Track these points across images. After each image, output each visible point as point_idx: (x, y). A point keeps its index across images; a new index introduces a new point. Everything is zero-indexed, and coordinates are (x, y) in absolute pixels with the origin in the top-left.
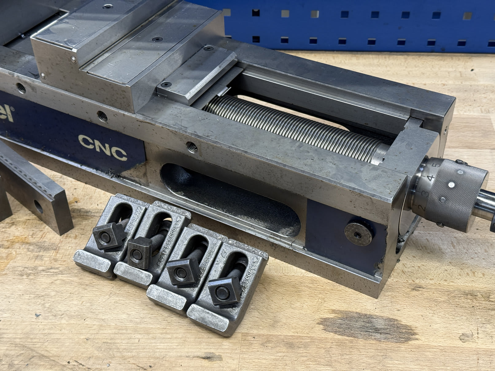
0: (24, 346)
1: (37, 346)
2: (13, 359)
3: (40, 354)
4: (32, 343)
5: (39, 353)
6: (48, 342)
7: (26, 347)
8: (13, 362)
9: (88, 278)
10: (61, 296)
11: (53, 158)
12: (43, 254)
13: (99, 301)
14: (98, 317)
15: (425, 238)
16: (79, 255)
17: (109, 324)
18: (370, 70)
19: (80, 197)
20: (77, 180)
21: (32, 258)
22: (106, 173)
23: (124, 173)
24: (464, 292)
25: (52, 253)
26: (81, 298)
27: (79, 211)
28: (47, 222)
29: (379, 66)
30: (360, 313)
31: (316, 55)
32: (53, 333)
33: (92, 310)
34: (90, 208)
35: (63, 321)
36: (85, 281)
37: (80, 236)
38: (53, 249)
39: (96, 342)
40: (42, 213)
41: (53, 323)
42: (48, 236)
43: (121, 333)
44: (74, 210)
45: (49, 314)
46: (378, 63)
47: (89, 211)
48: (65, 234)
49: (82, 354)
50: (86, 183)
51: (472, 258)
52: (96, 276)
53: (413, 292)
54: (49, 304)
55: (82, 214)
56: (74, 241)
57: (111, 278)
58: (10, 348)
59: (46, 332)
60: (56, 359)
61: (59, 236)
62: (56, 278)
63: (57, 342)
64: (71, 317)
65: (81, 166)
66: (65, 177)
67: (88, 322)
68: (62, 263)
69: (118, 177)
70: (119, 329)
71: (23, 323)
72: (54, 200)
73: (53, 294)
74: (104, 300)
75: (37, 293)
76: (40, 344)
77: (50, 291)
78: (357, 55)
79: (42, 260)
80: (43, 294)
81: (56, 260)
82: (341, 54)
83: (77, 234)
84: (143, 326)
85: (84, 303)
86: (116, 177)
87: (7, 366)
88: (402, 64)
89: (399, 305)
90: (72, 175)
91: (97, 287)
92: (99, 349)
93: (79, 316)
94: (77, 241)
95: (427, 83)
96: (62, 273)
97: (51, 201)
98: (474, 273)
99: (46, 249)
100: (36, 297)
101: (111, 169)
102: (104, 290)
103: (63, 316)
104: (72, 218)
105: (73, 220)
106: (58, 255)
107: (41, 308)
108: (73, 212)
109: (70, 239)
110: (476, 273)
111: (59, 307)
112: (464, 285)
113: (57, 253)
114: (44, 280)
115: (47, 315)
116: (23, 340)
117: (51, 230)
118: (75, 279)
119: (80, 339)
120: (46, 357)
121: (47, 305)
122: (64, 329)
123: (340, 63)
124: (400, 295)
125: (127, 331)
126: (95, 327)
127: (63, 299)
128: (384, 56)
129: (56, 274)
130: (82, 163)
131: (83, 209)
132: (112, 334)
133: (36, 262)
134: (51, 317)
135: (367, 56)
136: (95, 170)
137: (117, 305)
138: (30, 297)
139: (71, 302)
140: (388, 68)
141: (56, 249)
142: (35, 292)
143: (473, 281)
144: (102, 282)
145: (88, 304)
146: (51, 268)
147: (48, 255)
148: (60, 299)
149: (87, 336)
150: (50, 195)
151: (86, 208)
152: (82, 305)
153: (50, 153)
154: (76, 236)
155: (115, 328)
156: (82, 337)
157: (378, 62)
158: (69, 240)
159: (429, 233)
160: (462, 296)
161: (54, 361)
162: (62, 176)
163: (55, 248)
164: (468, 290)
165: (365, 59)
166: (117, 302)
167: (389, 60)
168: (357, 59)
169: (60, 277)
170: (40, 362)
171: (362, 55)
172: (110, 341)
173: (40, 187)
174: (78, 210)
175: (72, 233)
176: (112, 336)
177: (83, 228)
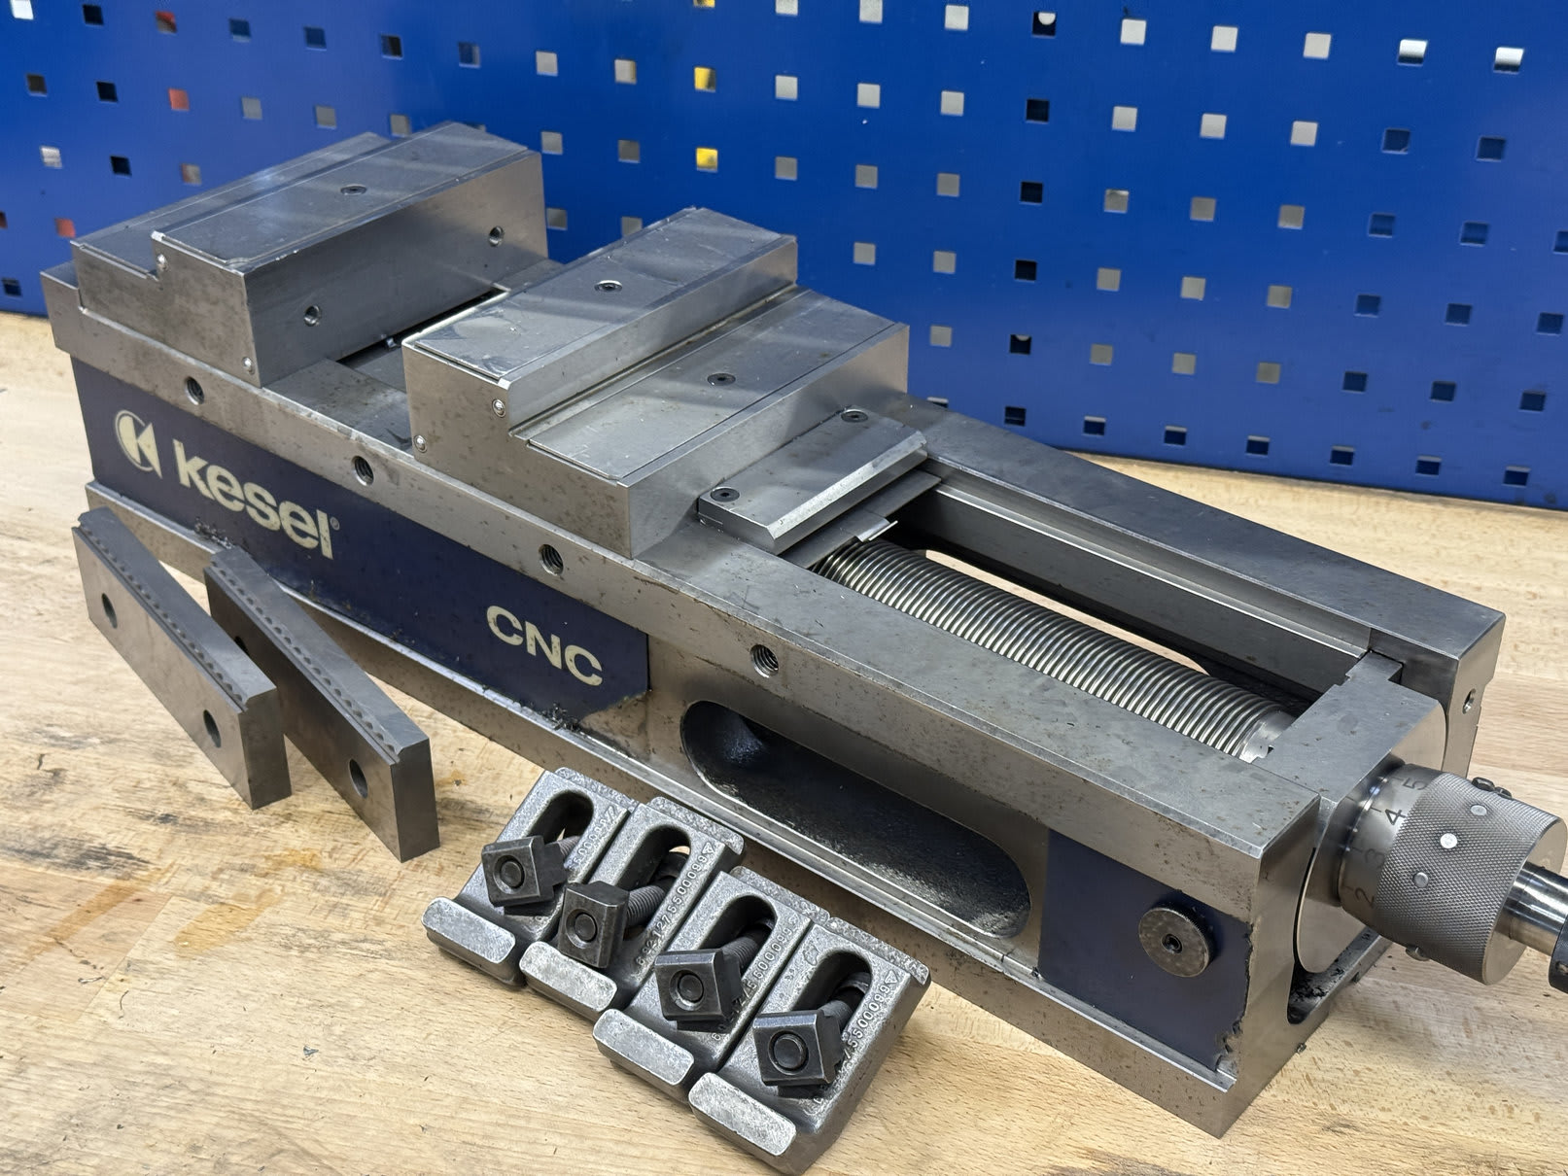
0: (262, 1123)
1: (294, 1126)
2: (230, 1149)
3: (299, 1146)
4: (282, 1118)
5: (296, 1145)
6: (325, 1120)
7: (266, 1125)
8: (229, 1156)
9: (455, 976)
10: (377, 1011)
11: (417, 664)
12: (351, 903)
13: (470, 1039)
14: (461, 1078)
15: (1390, 999)
16: (440, 911)
17: (484, 1099)
18: (1326, 532)
19: (469, 772)
20: (470, 728)
21: (321, 909)
22: (546, 716)
23: (593, 720)
24: (1471, 1156)
25: (373, 903)
26: (427, 1024)
27: (461, 805)
28: (373, 824)
29: (1356, 525)
30: (1163, 1170)
31: (1180, 474)
32: (341, 1101)
33: (448, 1058)
34: (491, 801)
35: (371, 1075)
36: (444, 984)
37: (452, 868)
38: (376, 893)
39: (446, 1137)
40: (365, 796)
41: (344, 1077)
42: (371, 859)
43: (512, 1126)
44: (448, 804)
45: (339, 1054)
46: (1354, 517)
47: (487, 810)
48: (415, 859)
49: (405, 1162)
50: (491, 739)
51: (1514, 1070)
52: (474, 975)
53: (1324, 1136)
54: (343, 1029)
55: (467, 814)
56: (433, 879)
57: (510, 982)
58: (225, 1123)
59: (322, 1096)
60: (336, 1164)
61: (396, 862)
62: (371, 966)
63: (345, 1124)
64: (393, 1067)
65: (485, 689)
66: (440, 716)
67: (434, 1085)
68: (393, 931)
69: (575, 728)
70: (513, 1116)
71: (272, 1064)
72: (398, 761)
73: (357, 1003)
74: (484, 1038)
75: (317, 997)
76: (302, 1121)
77: (349, 995)
78: (1296, 489)
79: (345, 916)
80: (332, 1001)
81: (379, 922)
82: (1253, 479)
83: (445, 863)
84: (572, 1115)
85: (432, 1037)
86: (568, 727)
87: (210, 1165)
88: (1424, 526)
89: (1277, 1163)
90: (460, 712)
91: (471, 1002)
92: (450, 1155)
93: (414, 1069)
94: (441, 880)
95: (1486, 584)
96: (388, 955)
97: (391, 763)
98: (1511, 1109)
99: (360, 891)
100: (313, 1005)
101: (558, 705)
102: (487, 1013)
103: (371, 1062)
104: (439, 822)
105: (439, 828)
106: (387, 910)
107: (320, 1034)
108: (446, 807)
109: (426, 874)
110: (1516, 1110)
111: (367, 1038)
112: (1474, 1138)
113: (387, 903)
114: (341, 967)
115: (333, 1053)
116: (262, 1107)
117: (381, 844)
118: (421, 975)
119: (407, 1124)
120: (312, 1155)
121: (338, 1030)
122: (371, 1094)
123: (1243, 504)
124: (1288, 1137)
125: (529, 1121)
126: (448, 1101)
127: (381, 1020)
128: (1374, 499)
129: (375, 955)
130: (488, 684)
131: (471, 802)
132: (491, 1124)
133: (330, 919)
134: (341, 1061)
135: (1327, 493)
136: (518, 705)
137: (515, 1054)
138: (298, 1003)
139: (398, 1032)
140: (1380, 534)
141: (385, 894)
142: (313, 994)
143: (1503, 1129)
144: (486, 991)
145: (443, 1043)
146: (365, 940)
147: (362, 907)
148: (374, 1019)
149: (427, 1120)
150: (391, 748)
151: (479, 801)
152: (426, 1042)
153: (413, 648)
154: (442, 868)
155: (501, 1112)
156: (412, 1121)
157: (1354, 513)
158: (420, 875)
159: (1403, 988)
160: (1463, 1164)
161: (331, 1168)
162: (432, 714)
163: (383, 890)
164: (1483, 1152)
165: (1318, 500)
166: (516, 1048)
167: (1388, 511)
168: (1294, 500)
169: (382, 963)
170: (294, 1166)
171: (1312, 491)
172: (481, 1143)
173: (370, 726)
174: (457, 803)
175: (432, 859)
176: (490, 1129)
177: (462, 850)
